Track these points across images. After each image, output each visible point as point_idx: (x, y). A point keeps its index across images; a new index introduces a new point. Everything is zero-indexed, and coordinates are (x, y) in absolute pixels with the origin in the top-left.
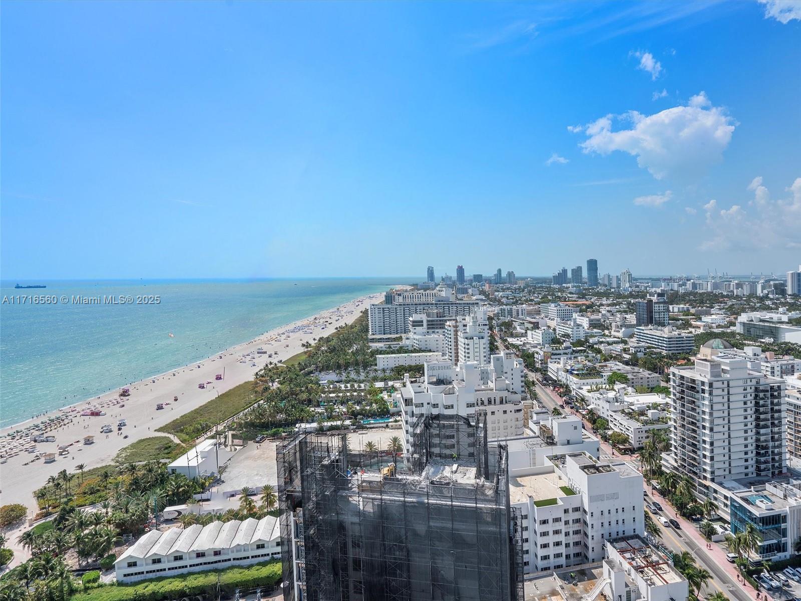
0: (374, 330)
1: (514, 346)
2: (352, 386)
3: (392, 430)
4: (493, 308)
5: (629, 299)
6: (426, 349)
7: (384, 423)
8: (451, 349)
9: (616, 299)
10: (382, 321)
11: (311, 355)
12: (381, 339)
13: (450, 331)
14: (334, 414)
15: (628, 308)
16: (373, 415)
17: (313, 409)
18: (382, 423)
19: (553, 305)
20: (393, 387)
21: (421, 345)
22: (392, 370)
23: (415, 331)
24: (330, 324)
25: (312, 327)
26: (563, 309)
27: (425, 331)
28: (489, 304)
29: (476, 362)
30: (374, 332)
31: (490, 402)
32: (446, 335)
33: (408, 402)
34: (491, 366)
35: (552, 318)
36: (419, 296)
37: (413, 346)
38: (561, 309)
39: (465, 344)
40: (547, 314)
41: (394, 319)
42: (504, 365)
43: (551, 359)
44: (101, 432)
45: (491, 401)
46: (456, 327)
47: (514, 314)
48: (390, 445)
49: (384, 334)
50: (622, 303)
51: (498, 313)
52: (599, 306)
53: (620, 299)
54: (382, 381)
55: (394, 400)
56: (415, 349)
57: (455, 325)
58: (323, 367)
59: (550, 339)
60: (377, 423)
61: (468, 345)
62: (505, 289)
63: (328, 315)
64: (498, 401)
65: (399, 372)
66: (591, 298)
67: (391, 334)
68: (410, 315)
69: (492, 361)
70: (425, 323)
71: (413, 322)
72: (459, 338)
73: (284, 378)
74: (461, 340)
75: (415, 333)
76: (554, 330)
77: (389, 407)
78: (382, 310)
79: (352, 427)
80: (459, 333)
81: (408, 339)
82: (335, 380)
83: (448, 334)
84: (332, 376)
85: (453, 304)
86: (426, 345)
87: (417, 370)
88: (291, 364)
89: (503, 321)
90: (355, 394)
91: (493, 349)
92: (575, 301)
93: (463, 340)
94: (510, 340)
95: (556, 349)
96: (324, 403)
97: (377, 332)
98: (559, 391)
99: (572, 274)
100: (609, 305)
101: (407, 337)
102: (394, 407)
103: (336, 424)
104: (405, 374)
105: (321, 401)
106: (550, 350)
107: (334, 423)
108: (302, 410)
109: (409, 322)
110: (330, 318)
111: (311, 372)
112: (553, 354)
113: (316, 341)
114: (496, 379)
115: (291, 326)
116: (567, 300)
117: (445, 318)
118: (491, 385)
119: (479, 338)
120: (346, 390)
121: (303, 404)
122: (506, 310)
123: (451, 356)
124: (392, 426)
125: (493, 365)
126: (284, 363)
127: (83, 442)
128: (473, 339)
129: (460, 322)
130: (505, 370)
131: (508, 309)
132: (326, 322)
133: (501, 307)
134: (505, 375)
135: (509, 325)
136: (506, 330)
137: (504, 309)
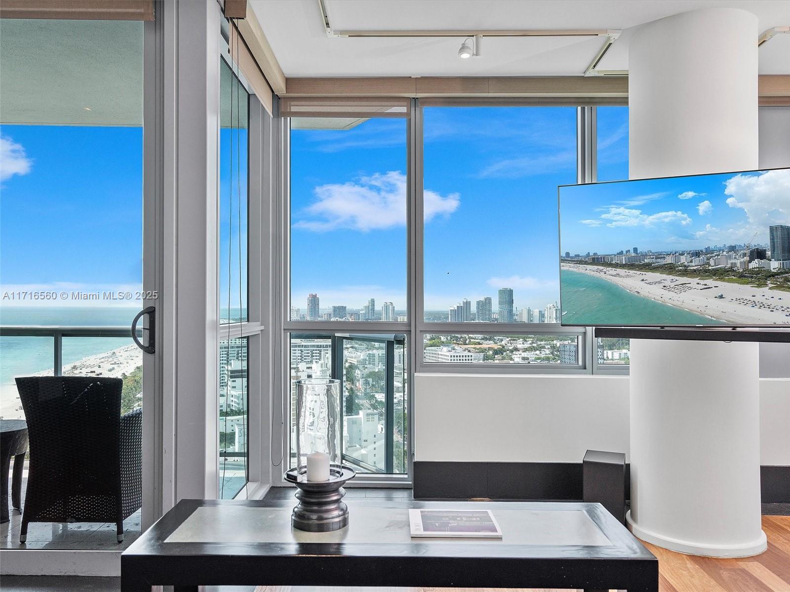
4: (359, 354)
5: (555, 342)
9: (537, 340)
15: (552, 353)
19: (445, 349)
23: (234, 384)
26: (458, 355)
28: (352, 347)
37: (229, 405)
38: (456, 355)
42: (363, 430)
46: (297, 378)
50: (544, 347)
51: (365, 360)
52: (512, 351)
53: (542, 341)
56: (232, 410)
57: (295, 375)
66: (502, 340)
68: (228, 362)
71: (232, 372)
89: (371, 370)
92: (479, 344)
94: (379, 396)
99: (478, 308)
100: (525, 350)
110: (99, 367)
116: (467, 342)
122: (377, 356)
129: (303, 371)
130: (364, 438)
131: (379, 354)
132: (92, 372)
133: (370, 352)
134: (364, 444)
135: (379, 377)
136: (375, 383)
137: (373, 354)
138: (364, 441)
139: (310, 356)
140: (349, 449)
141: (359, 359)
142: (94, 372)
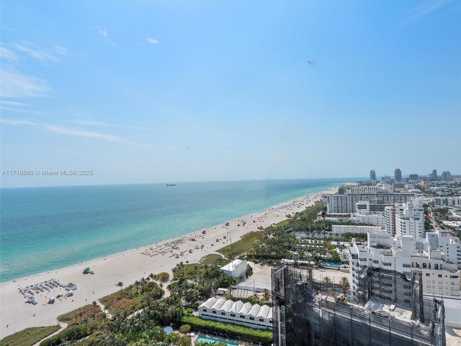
0: (331, 210)
1: (449, 227)
2: (316, 242)
3: (342, 273)
6: (369, 224)
7: (337, 267)
8: (389, 225)
10: (336, 204)
11: (291, 222)
12: (335, 215)
13: (389, 213)
14: (304, 256)
16: (329, 261)
17: (292, 252)
18: (335, 267)
20: (343, 245)
21: (365, 221)
22: (343, 235)
24: (302, 205)
25: (292, 206)
27: (368, 212)
29: (411, 236)
30: (331, 211)
31: (425, 266)
32: (385, 215)
33: (354, 256)
34: (427, 240)
36: (364, 190)
37: (358, 221)
39: (401, 222)
41: (345, 203)
42: (439, 240)
44: (195, 248)
45: (426, 266)
46: (394, 210)
47: (450, 203)
48: (341, 281)
49: (338, 212)
51: (433, 202)
54: (336, 241)
55: (344, 254)
56: (360, 223)
57: (393, 209)
58: (298, 229)
60: (332, 267)
61: (404, 223)
62: (440, 184)
63: (302, 200)
64: (433, 266)
65: (348, 237)
67: (342, 213)
68: (357, 201)
69: (427, 236)
70: (368, 207)
71: (359, 206)
72: (396, 218)
73: (276, 233)
74: (398, 220)
75: (360, 213)
77: (341, 258)
78: (336, 197)
79: (315, 266)
80: (396, 215)
81: (354, 216)
82: (305, 237)
83: (387, 215)
84: (304, 235)
85: (391, 195)
86: (369, 221)
87: (363, 237)
88: (280, 226)
89: (438, 208)
90: (317, 246)
91: (428, 227)
93: (400, 220)
94: (445, 222)
96: (298, 249)
97: (333, 211)
101: (354, 215)
102: (343, 258)
103: (305, 263)
104: (352, 239)
105: (296, 248)
107: (304, 262)
108: (285, 252)
109: (356, 205)
110: (303, 202)
111: (291, 231)
113: (294, 214)
114: (431, 251)
115: (280, 205)
117: (384, 204)
118: (426, 254)
119: (414, 219)
120: (311, 244)
121: (286, 248)
123: (389, 230)
124: (342, 270)
125: (428, 239)
126: (276, 225)
127: (188, 251)
128: (409, 219)
129: (397, 207)
130: (440, 244)
131: (443, 199)
132: (300, 204)
133: (437, 198)
135: (444, 211)
136: (441, 215)
137: (439, 199)
138: (440, 247)
139: (400, 199)
140: (432, 250)
141: (430, 201)
142: (301, 204)
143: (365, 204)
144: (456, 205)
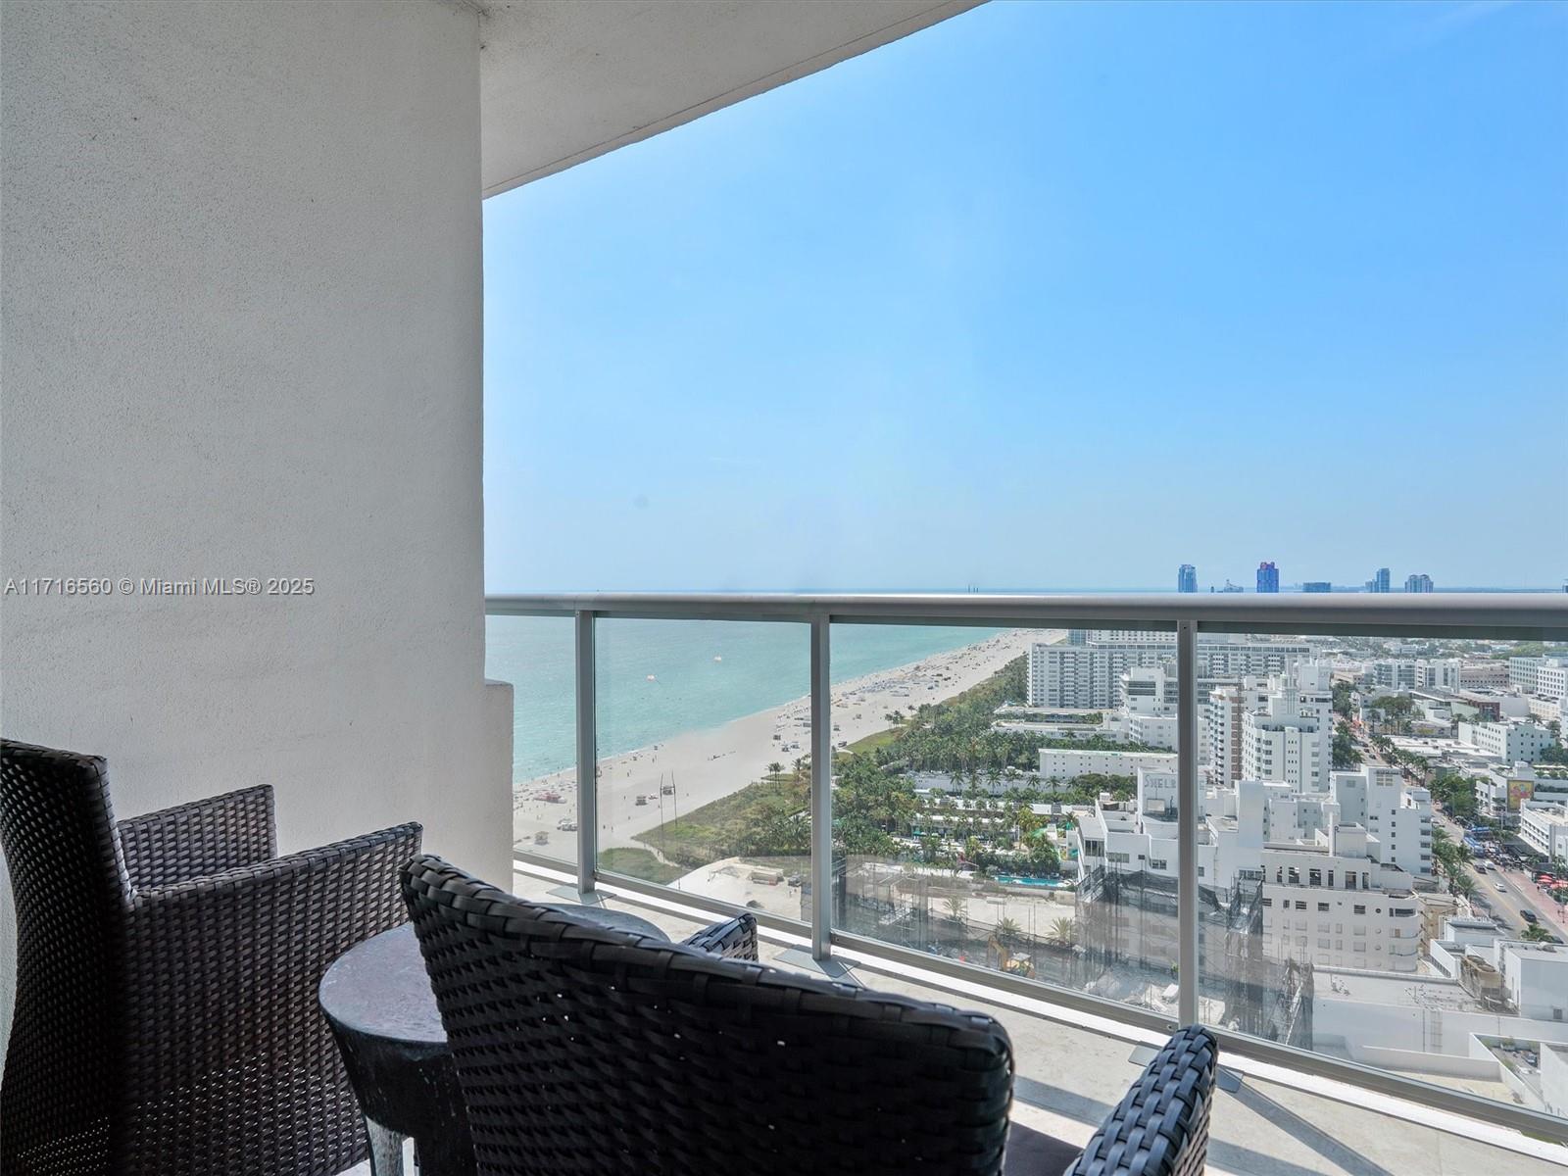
0: (1039, 697)
1: (1410, 757)
2: (981, 805)
3: (1062, 906)
4: (1357, 664)
6: (1160, 746)
7: (1045, 888)
8: (1222, 749)
10: (1058, 679)
11: (901, 739)
12: (1053, 716)
13: (1222, 708)
14: (938, 854)
16: (1022, 868)
17: (898, 840)
18: (1040, 887)
19: (1554, 662)
20: (1070, 817)
21: (1148, 735)
22: (1073, 782)
23: (1134, 704)
24: (946, 680)
25: (910, 684)
27: (1161, 704)
28: (1343, 653)
29: (1285, 784)
30: (1039, 702)
31: (1315, 879)
32: (1212, 717)
33: (1093, 848)
34: (1332, 798)
35: (1550, 695)
37: (1127, 736)
39: (1259, 740)
40: (1532, 685)
41: (1085, 677)
42: (1369, 798)
43: (1533, 799)
44: (559, 828)
45: (1319, 878)
46: (1239, 700)
47: (1420, 678)
48: (1052, 934)
49: (1062, 706)
51: (1369, 676)
54: (1049, 803)
55: (1070, 844)
56: (1131, 743)
57: (1236, 695)
58: (923, 762)
59: (1537, 748)
60: (1029, 887)
61: (1269, 743)
63: (944, 663)
64: (1340, 879)
65: (1087, 788)
67: (1076, 707)
68: (1125, 670)
69: (1333, 784)
70: (1160, 689)
71: (1131, 684)
72: (1244, 726)
73: (847, 776)
74: (1251, 731)
75: (1134, 709)
76: (1554, 726)
77: (1060, 858)
78: (1058, 655)
79: (974, 886)
80: (1245, 715)
81: (1115, 719)
82: (946, 790)
83: (1216, 715)
84: (942, 781)
85: (1237, 649)
86: (1161, 736)
88: (863, 751)
89: (1384, 695)
90: (985, 821)
91: (1343, 755)
93: (1255, 732)
94: (1401, 742)
95: (1554, 776)
96: (921, 830)
97: (1046, 701)
98: (1553, 886)
101: (1115, 715)
102: (1069, 859)
103: (940, 875)
104: (1101, 794)
105: (915, 828)
106: (1531, 776)
107: (938, 873)
108: (876, 839)
109: (1121, 684)
110: (948, 669)
111: (900, 770)
112: (1539, 788)
113: (915, 712)
114: (1336, 829)
115: (868, 681)
117: (1212, 680)
118: (1323, 840)
119: (1301, 730)
120: (967, 812)
121: (880, 827)
122: (1394, 670)
123: (1222, 766)
124: (1062, 897)
125: (1335, 795)
126: (850, 747)
127: (534, 839)
128: (1282, 729)
129: (1251, 689)
130: (1371, 811)
131: (1399, 667)
132: (938, 675)
133: (1382, 662)
134: (1372, 824)
135: (1400, 707)
136: (1390, 718)
137: (1386, 666)
138: (1372, 818)
139: (1264, 665)
140: (1341, 829)
141: (1358, 674)
142: (941, 675)
143: (1151, 680)
144: (1439, 686)
